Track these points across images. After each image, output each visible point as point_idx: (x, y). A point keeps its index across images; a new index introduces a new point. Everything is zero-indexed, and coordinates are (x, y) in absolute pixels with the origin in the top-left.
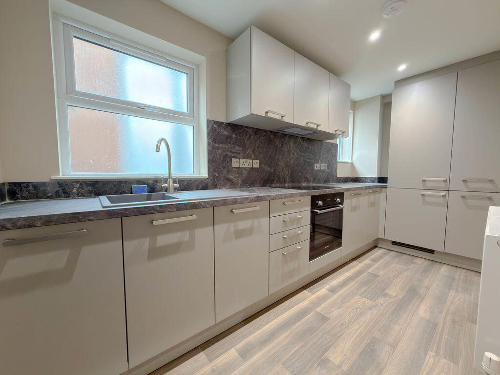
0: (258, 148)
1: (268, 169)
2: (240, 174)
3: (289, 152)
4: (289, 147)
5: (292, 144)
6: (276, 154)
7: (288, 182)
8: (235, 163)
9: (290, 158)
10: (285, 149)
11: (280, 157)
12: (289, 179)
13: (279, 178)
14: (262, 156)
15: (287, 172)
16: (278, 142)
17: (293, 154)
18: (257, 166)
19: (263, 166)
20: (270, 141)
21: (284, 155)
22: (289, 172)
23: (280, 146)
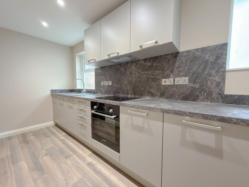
0: (111, 75)
1: (117, 86)
2: (104, 88)
3: (131, 73)
4: (131, 70)
5: (133, 67)
6: (121, 77)
7: (131, 94)
8: (102, 83)
9: (132, 78)
10: (128, 72)
11: (124, 78)
12: (131, 92)
13: (124, 91)
14: (113, 79)
15: (130, 87)
16: (123, 70)
17: (135, 74)
18: (111, 84)
19: (114, 84)
20: (118, 70)
21: (127, 76)
22: (131, 87)
23: (124, 71)
